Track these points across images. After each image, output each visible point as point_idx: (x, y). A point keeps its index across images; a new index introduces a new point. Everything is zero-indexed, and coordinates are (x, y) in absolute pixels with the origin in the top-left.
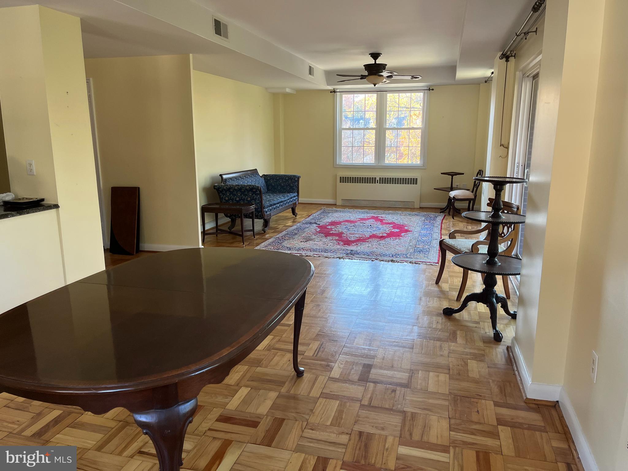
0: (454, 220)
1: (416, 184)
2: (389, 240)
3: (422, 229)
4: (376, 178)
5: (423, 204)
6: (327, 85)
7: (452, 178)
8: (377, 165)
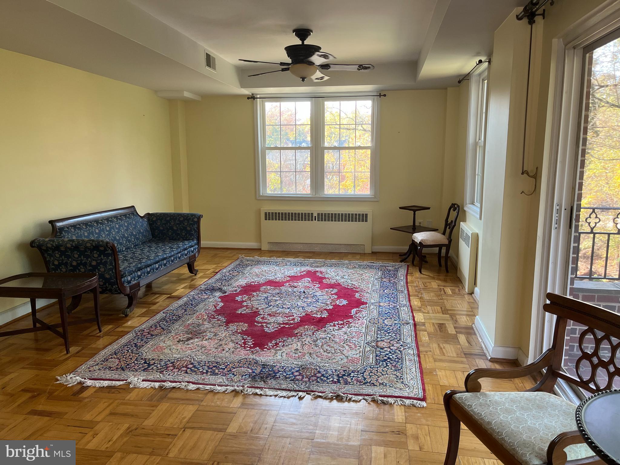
0: (422, 276)
1: (366, 221)
2: (331, 328)
3: (381, 297)
4: (313, 213)
5: (375, 247)
6: (240, 87)
7: (414, 214)
8: (314, 196)
